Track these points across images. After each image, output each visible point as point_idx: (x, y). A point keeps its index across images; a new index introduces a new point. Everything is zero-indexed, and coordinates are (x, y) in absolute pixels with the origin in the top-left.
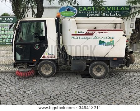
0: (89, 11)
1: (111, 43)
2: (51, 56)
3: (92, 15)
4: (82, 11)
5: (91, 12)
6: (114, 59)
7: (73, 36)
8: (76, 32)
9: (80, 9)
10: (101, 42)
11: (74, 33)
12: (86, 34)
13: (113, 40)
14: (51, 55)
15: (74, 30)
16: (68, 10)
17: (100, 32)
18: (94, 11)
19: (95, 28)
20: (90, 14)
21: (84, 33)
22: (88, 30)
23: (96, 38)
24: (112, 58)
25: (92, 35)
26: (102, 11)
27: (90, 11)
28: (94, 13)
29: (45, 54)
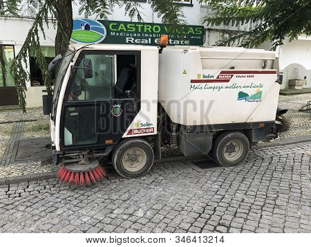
0: (130, 33)
1: (257, 97)
2: (145, 129)
3: (136, 41)
4: (116, 32)
5: (135, 35)
6: (261, 126)
7: (193, 84)
8: (199, 75)
9: (113, 27)
10: (242, 96)
11: (196, 78)
12: (218, 81)
13: (261, 89)
14: (146, 127)
15: (197, 72)
16: (87, 28)
17: (241, 75)
18: (141, 33)
19: (233, 68)
20: (133, 39)
21: (215, 78)
22: (222, 72)
23: (234, 87)
24: (257, 124)
25: (228, 81)
26: (155, 34)
27: (133, 33)
28: (141, 38)
29: (133, 126)
